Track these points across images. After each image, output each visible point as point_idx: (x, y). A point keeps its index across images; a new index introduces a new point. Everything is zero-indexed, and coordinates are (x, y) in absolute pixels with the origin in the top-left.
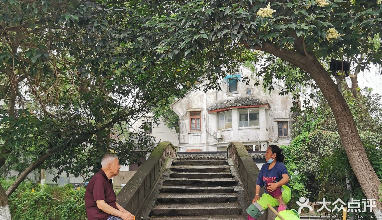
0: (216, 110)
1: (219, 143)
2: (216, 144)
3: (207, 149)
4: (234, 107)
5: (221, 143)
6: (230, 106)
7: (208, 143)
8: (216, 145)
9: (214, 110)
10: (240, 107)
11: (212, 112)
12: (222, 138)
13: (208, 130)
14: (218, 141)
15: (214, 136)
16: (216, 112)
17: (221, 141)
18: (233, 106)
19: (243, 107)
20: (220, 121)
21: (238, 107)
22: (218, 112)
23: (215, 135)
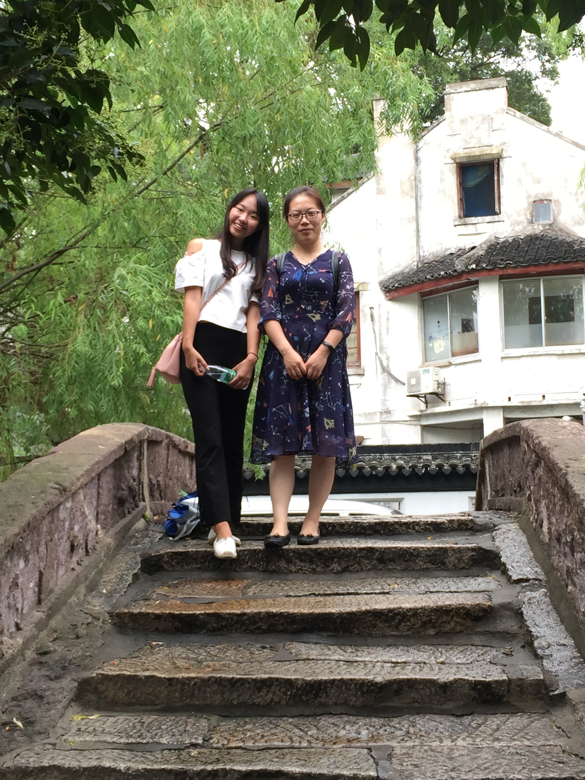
0: (418, 287)
1: (429, 411)
2: (419, 413)
3: (384, 434)
4: (486, 273)
5: (438, 410)
6: (470, 267)
7: (388, 412)
8: (417, 418)
9: (410, 286)
10: (510, 272)
11: (401, 293)
12: (440, 391)
13: (385, 364)
14: (426, 403)
15: (411, 386)
16: (416, 295)
17: (435, 404)
18: (483, 269)
19: (519, 271)
20: (433, 327)
21: (501, 273)
22: (423, 295)
23: (413, 382)
